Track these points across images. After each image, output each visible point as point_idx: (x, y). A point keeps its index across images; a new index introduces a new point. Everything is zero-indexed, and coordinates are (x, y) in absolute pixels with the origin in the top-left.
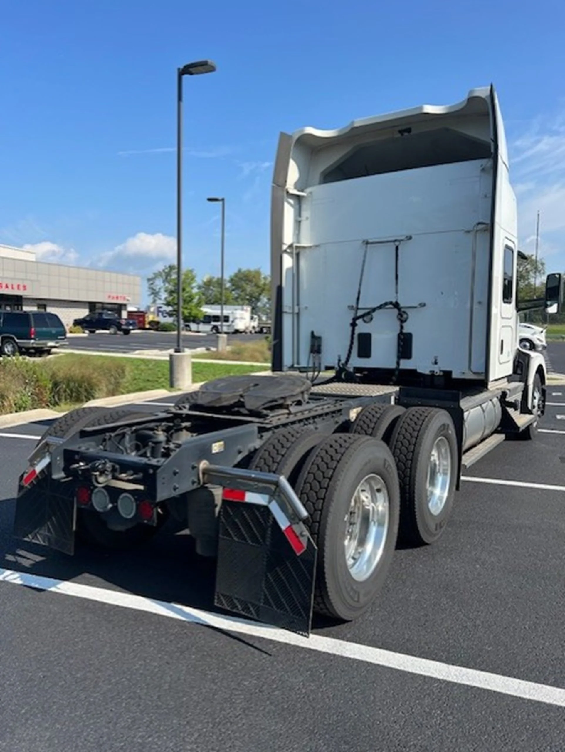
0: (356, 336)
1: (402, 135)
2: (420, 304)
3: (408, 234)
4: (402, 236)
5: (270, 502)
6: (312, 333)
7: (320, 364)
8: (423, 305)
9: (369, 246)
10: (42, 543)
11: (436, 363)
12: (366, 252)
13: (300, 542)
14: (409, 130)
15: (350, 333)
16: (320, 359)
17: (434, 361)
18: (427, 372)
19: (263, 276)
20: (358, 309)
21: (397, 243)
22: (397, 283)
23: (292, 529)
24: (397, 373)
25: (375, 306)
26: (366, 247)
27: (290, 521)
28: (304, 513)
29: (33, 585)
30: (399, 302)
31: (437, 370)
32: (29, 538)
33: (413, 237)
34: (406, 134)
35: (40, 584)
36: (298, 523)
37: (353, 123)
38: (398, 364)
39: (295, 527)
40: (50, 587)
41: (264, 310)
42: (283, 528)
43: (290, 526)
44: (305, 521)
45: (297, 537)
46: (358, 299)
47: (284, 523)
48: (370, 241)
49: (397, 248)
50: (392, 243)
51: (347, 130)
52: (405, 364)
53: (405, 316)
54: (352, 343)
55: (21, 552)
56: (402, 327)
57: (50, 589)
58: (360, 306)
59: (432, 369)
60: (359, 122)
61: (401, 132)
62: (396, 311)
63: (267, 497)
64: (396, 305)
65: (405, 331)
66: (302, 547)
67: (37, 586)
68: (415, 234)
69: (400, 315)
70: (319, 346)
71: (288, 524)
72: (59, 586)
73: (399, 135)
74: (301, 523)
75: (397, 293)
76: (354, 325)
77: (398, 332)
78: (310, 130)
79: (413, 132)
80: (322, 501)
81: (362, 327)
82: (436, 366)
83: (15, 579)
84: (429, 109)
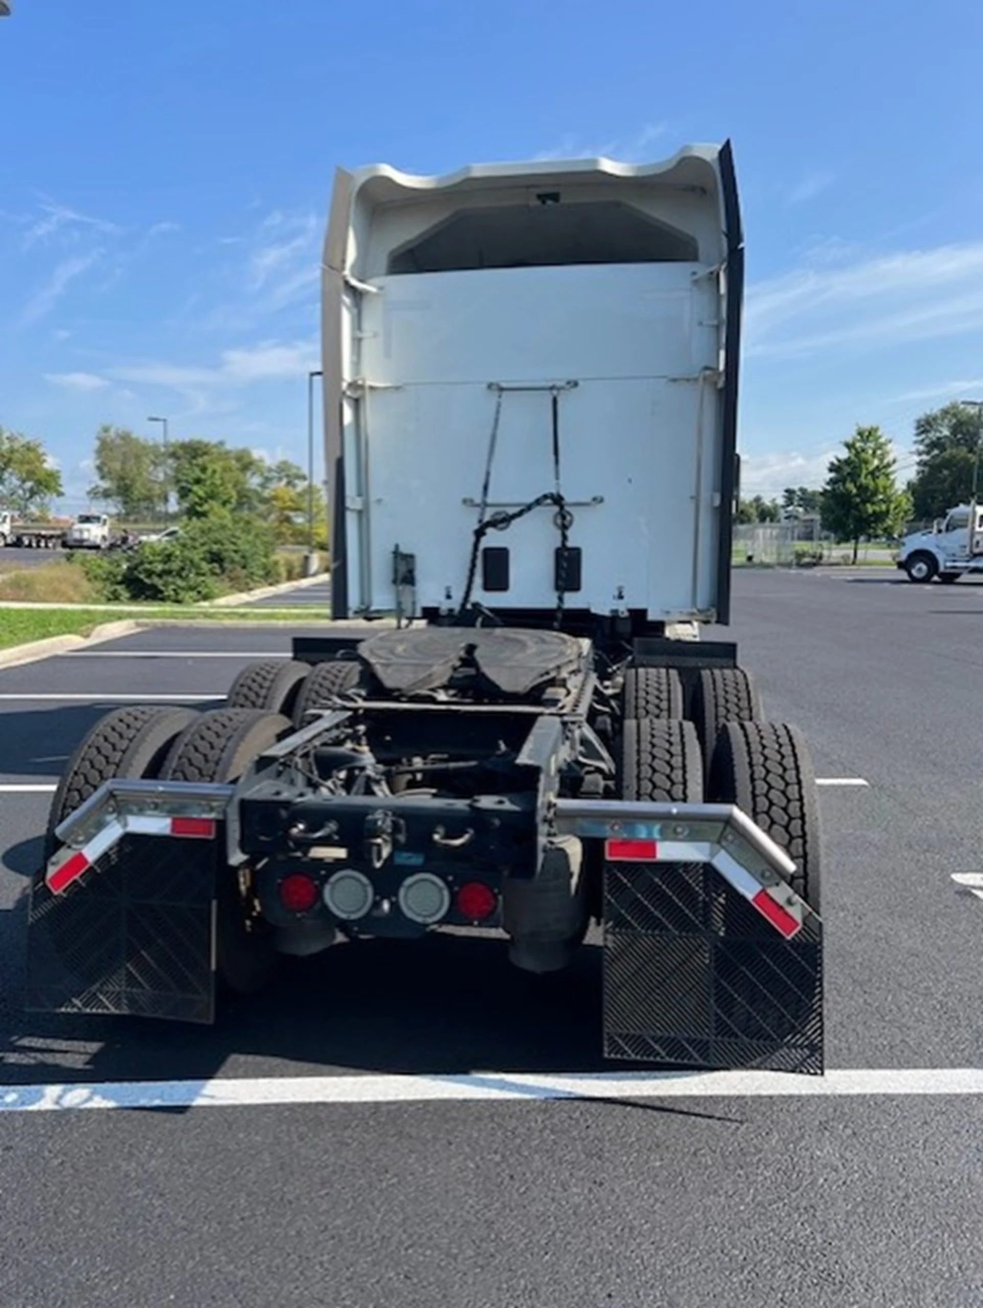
0: (480, 554)
1: (544, 202)
2: (594, 499)
3: (573, 377)
4: (560, 380)
5: (713, 855)
6: (397, 546)
7: (414, 603)
8: (598, 500)
9: (505, 394)
10: (113, 1010)
11: (621, 597)
12: (499, 405)
13: (787, 914)
14: (555, 197)
15: (470, 548)
16: (414, 593)
17: (616, 593)
18: (606, 612)
19: (6, 435)
20: (485, 505)
21: (555, 392)
22: (557, 462)
23: (767, 895)
24: (559, 615)
25: (531, 499)
26: (500, 396)
27: (761, 884)
28: (791, 867)
29: (143, 1102)
30: (562, 493)
31: (623, 608)
32: (74, 1006)
33: (581, 383)
34: (549, 202)
35: (161, 1097)
36: (777, 884)
37: (468, 169)
38: (561, 599)
39: (773, 892)
40: (192, 1100)
41: (13, 502)
42: (750, 896)
43: (763, 891)
44: (791, 880)
45: (781, 908)
46: (486, 488)
47: (748, 888)
48: (504, 385)
49: (555, 401)
50: (547, 392)
51: (458, 179)
52: (572, 601)
53: (568, 518)
54: (473, 565)
55: (26, 1042)
56: (565, 538)
57: (195, 1103)
58: (490, 500)
59: (615, 607)
60: (479, 170)
61: (542, 198)
62: (556, 509)
63: (706, 846)
64: (558, 500)
65: (570, 544)
66: (797, 924)
67: (157, 1102)
68: (585, 380)
69: (563, 515)
70: (411, 572)
71: (759, 888)
72: (206, 1091)
73: (538, 203)
74: (784, 884)
75: (557, 478)
76: (479, 533)
77: (559, 545)
78: (387, 170)
79: (563, 200)
80: (800, 841)
81: (493, 539)
82: (621, 602)
83: (89, 1099)
84: (609, 166)
